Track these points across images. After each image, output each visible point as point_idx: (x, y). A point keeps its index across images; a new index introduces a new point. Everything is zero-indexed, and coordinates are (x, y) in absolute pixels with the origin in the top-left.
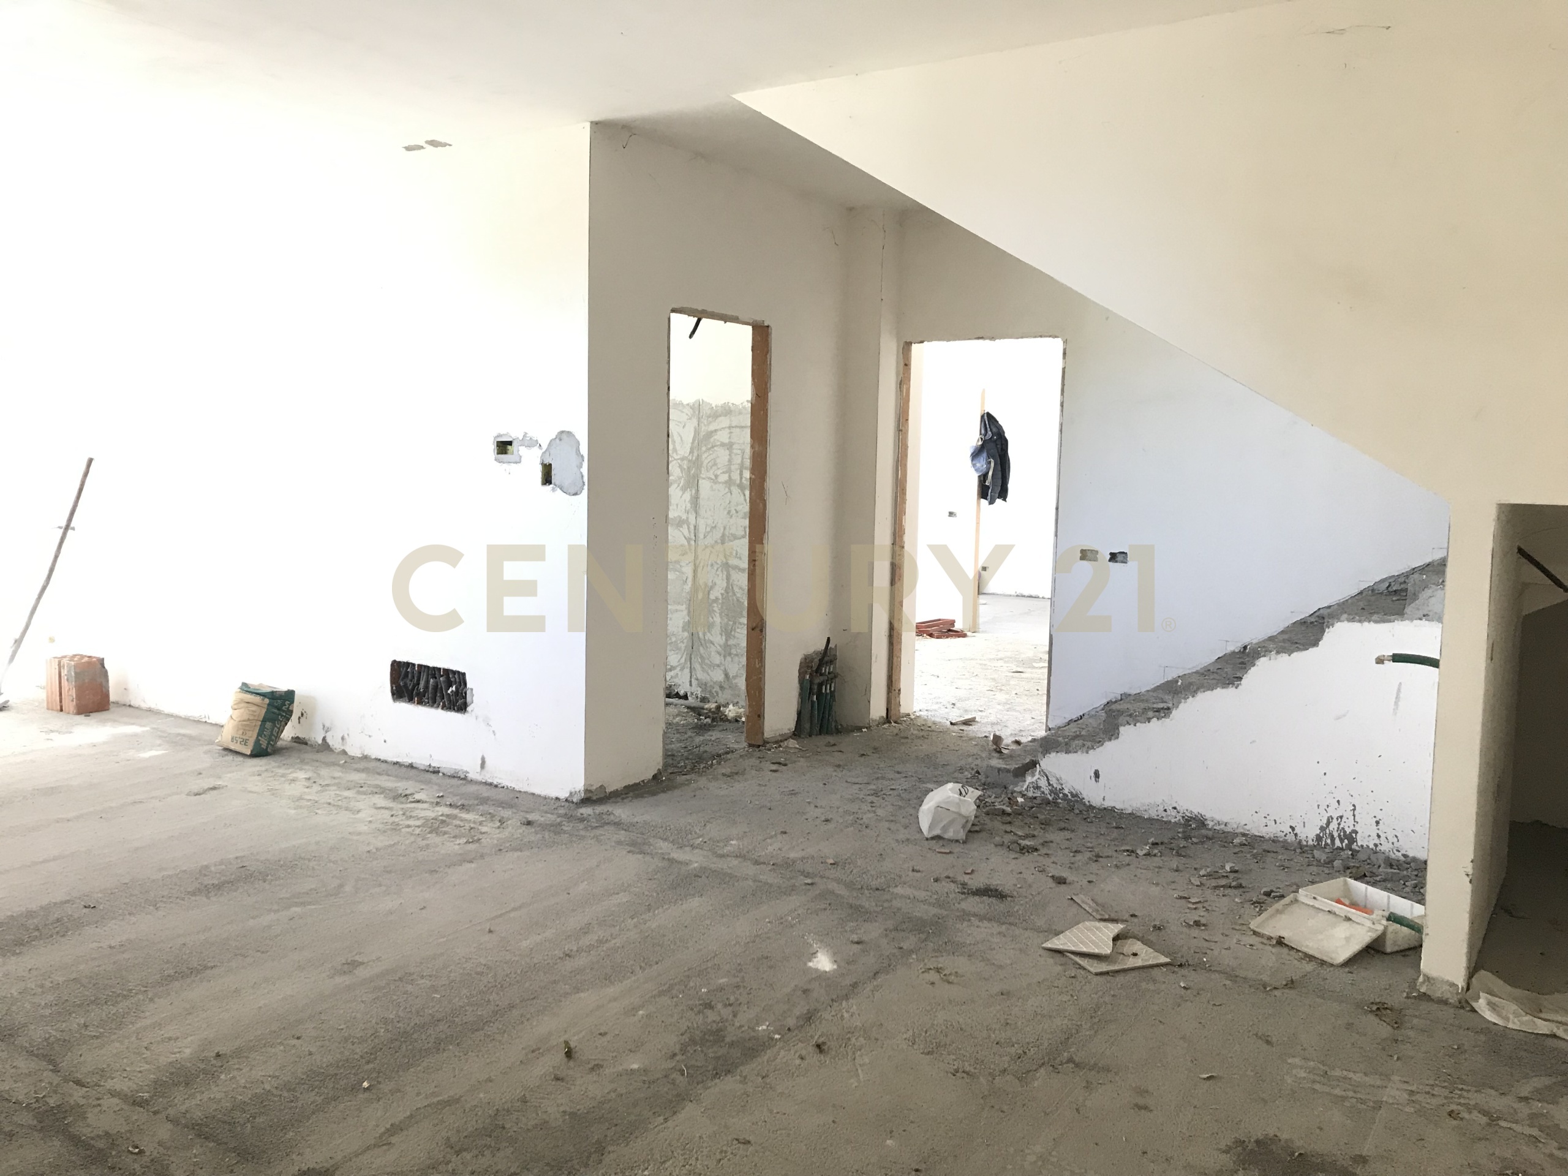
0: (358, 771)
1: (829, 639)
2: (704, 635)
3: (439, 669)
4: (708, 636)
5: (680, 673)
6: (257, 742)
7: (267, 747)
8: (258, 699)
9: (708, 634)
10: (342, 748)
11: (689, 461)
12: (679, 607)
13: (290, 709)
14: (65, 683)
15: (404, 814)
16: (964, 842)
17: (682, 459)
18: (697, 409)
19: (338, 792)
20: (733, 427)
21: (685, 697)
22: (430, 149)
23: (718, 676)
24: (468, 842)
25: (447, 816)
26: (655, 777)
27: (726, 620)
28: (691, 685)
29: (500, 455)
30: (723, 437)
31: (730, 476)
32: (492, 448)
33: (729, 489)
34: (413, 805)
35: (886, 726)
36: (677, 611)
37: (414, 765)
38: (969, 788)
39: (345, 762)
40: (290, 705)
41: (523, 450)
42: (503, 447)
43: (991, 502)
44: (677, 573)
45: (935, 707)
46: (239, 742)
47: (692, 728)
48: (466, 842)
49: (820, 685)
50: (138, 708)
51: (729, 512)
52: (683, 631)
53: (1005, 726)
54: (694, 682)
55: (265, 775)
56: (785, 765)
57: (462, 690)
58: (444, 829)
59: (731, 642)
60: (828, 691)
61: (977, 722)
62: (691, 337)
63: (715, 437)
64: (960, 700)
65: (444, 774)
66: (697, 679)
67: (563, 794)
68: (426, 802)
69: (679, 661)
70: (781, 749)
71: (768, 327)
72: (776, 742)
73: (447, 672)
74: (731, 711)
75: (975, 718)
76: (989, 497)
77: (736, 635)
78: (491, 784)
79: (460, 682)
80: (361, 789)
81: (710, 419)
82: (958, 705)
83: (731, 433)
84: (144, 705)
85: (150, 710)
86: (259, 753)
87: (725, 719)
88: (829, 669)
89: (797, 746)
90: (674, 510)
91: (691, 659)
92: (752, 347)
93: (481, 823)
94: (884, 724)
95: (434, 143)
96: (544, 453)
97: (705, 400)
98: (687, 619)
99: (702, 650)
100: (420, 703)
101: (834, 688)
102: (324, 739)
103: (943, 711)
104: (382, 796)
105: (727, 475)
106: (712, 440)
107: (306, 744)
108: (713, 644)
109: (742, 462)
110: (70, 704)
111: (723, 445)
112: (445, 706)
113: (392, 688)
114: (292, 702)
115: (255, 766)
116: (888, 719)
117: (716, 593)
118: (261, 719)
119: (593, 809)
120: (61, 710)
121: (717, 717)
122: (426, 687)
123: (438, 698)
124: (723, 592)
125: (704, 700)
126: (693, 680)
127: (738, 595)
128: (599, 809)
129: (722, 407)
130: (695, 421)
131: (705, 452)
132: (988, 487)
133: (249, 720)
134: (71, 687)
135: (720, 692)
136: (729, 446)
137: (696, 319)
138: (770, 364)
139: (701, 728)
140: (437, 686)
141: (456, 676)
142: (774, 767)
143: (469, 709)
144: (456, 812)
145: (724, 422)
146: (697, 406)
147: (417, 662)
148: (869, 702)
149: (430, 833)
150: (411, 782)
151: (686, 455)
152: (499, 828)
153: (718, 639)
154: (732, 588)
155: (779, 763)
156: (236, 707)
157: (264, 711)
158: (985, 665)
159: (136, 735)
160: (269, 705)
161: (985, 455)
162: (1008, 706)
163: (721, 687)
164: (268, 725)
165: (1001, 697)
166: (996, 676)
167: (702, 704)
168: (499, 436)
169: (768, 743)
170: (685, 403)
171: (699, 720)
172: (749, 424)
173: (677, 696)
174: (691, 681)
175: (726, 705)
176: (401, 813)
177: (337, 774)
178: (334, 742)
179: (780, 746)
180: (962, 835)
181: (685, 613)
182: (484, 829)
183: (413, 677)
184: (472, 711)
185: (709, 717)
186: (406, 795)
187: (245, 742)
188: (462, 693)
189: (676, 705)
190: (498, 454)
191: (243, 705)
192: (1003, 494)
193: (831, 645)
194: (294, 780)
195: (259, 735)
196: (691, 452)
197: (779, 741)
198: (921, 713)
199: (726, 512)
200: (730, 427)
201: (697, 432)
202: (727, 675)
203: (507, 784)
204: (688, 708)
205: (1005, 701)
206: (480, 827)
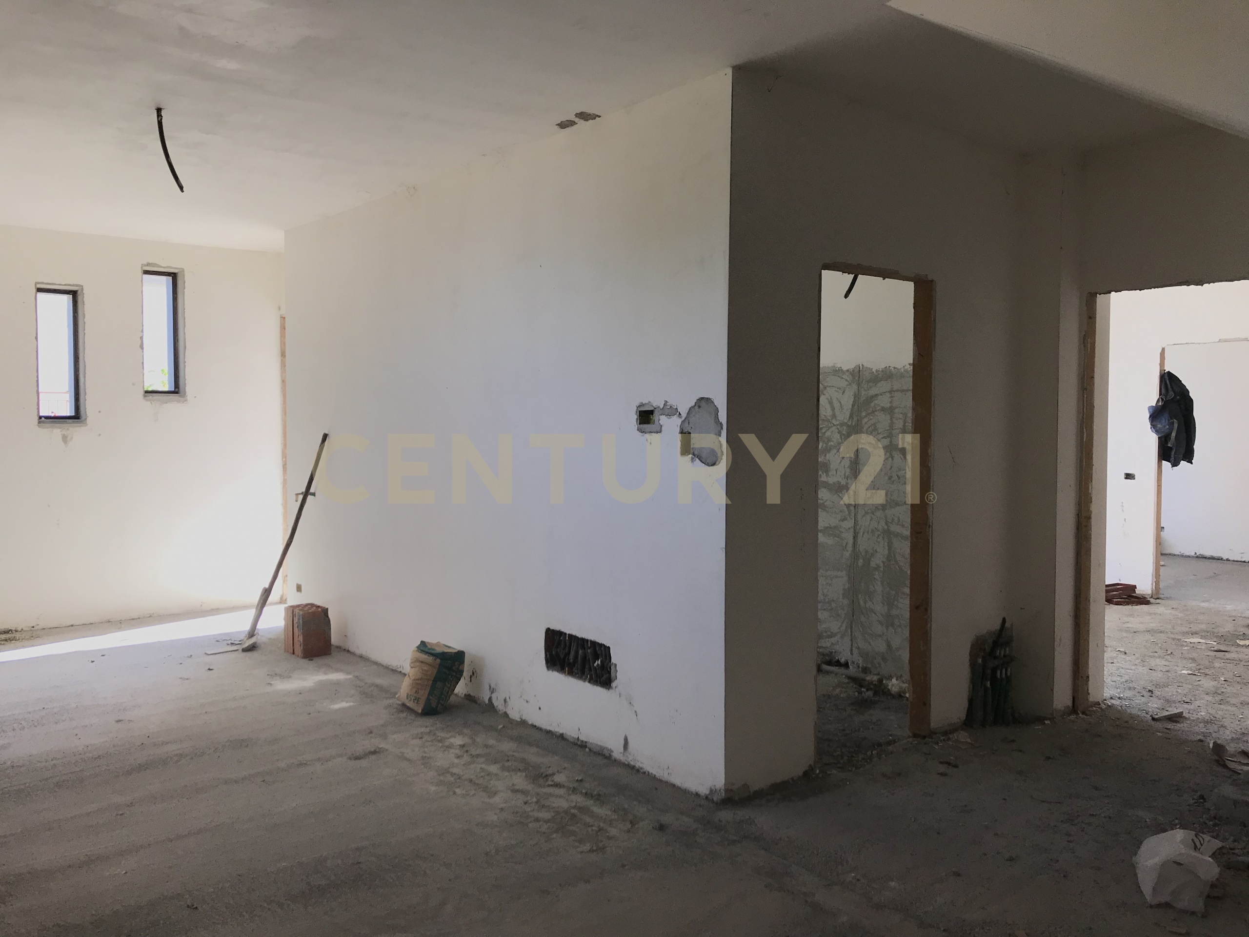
0: (512, 739)
1: (1004, 620)
2: (865, 603)
3: (587, 640)
4: (869, 604)
5: (840, 640)
6: (428, 700)
7: (437, 707)
8: (430, 659)
9: (870, 603)
10: (504, 710)
11: (848, 426)
12: (839, 573)
13: (460, 668)
14: (296, 630)
15: (537, 803)
16: (1204, 916)
17: (842, 424)
18: (858, 375)
19: (483, 766)
20: (894, 391)
21: (846, 665)
22: (581, 123)
23: (880, 646)
24: (591, 851)
25: (580, 809)
26: (806, 774)
27: (888, 589)
28: (852, 654)
29: (641, 425)
30: (884, 401)
31: (891, 442)
32: (633, 417)
33: (891, 455)
34: (551, 790)
35: (1073, 717)
36: (837, 577)
37: (565, 736)
38: (1204, 836)
39: (504, 727)
40: (459, 665)
41: (663, 419)
42: (646, 417)
43: (1175, 464)
44: (836, 539)
45: (1128, 694)
46: (412, 700)
47: (852, 704)
48: (590, 850)
49: (994, 670)
50: (353, 654)
51: (891, 477)
52: (843, 598)
53: (1222, 726)
54: (855, 651)
55: (426, 737)
56: (956, 766)
57: (608, 664)
58: (571, 828)
59: (894, 612)
60: (1004, 676)
61: (1186, 718)
62: (846, 296)
63: (876, 402)
64: (1157, 686)
65: (590, 750)
66: (858, 648)
67: (704, 791)
68: (564, 786)
69: (839, 628)
70: (951, 743)
71: (932, 281)
72: (945, 733)
73: (594, 644)
74: (894, 685)
75: (1182, 712)
76: (1172, 459)
77: (900, 605)
78: (633, 767)
79: (606, 656)
80: (507, 764)
81: (871, 384)
82: (1157, 692)
83: (892, 397)
84: (358, 652)
85: (361, 657)
86: (429, 711)
87: (887, 693)
88: (1005, 651)
89: (969, 740)
90: (833, 475)
91: (851, 628)
92: (914, 304)
93: (611, 823)
94: (1070, 714)
95: (584, 116)
96: (683, 422)
97: (865, 365)
98: (847, 586)
99: (863, 619)
100: (571, 673)
101: (1011, 674)
102: (490, 699)
103: (1139, 700)
104: (524, 774)
105: (889, 439)
106: (872, 404)
107: (475, 702)
108: (875, 614)
109: (904, 426)
110: (299, 649)
111: (883, 409)
112: (592, 679)
113: (546, 655)
114: (463, 662)
115: (421, 726)
116: (1074, 709)
117: (877, 561)
118: (433, 679)
119: (734, 814)
120: (294, 653)
121: (880, 689)
122: (576, 657)
123: (586, 670)
124: (885, 560)
125: (865, 670)
126: (854, 648)
127: (901, 564)
128: (742, 813)
129: (882, 371)
130: (855, 387)
131: (865, 417)
132: (1171, 449)
133: (421, 679)
134: (300, 634)
135: (883, 664)
136: (890, 411)
137: (852, 276)
138: (935, 320)
139: (862, 704)
140: (586, 657)
141: (602, 648)
142: (942, 768)
143: (614, 684)
144: (589, 803)
145: (884, 386)
146: (856, 371)
147: (568, 632)
148: (1052, 690)
149: (556, 831)
150: (556, 758)
151: (846, 421)
152: (629, 831)
153: (879, 607)
154: (894, 556)
155: (948, 763)
156: (412, 665)
157: (435, 671)
158: (1178, 640)
159: (337, 683)
160: (440, 665)
161: (1166, 415)
162: (1220, 697)
163: (884, 659)
164: (439, 684)
165: (1208, 684)
166: (1194, 655)
167: (862, 675)
168: (642, 405)
169: (936, 733)
170: (845, 369)
171: (860, 693)
172: (911, 388)
173: (838, 664)
174: (852, 650)
175: (890, 678)
176: (535, 800)
177: (491, 742)
178: (498, 703)
179: (949, 739)
180: (1200, 905)
181: (845, 579)
182: (613, 832)
183: (565, 645)
184: (615, 687)
185: (871, 689)
186: (547, 776)
187: (417, 700)
188: (607, 668)
189: (836, 674)
190: (640, 424)
191: (417, 664)
192: (1188, 456)
193: (1007, 625)
194: (449, 747)
195: (430, 694)
196: (851, 417)
197: (947, 733)
198: (1113, 702)
199: (887, 478)
200: (891, 392)
201: (857, 396)
202: (889, 646)
203: (648, 770)
204: (849, 677)
205: (1213, 689)
206: (609, 829)
